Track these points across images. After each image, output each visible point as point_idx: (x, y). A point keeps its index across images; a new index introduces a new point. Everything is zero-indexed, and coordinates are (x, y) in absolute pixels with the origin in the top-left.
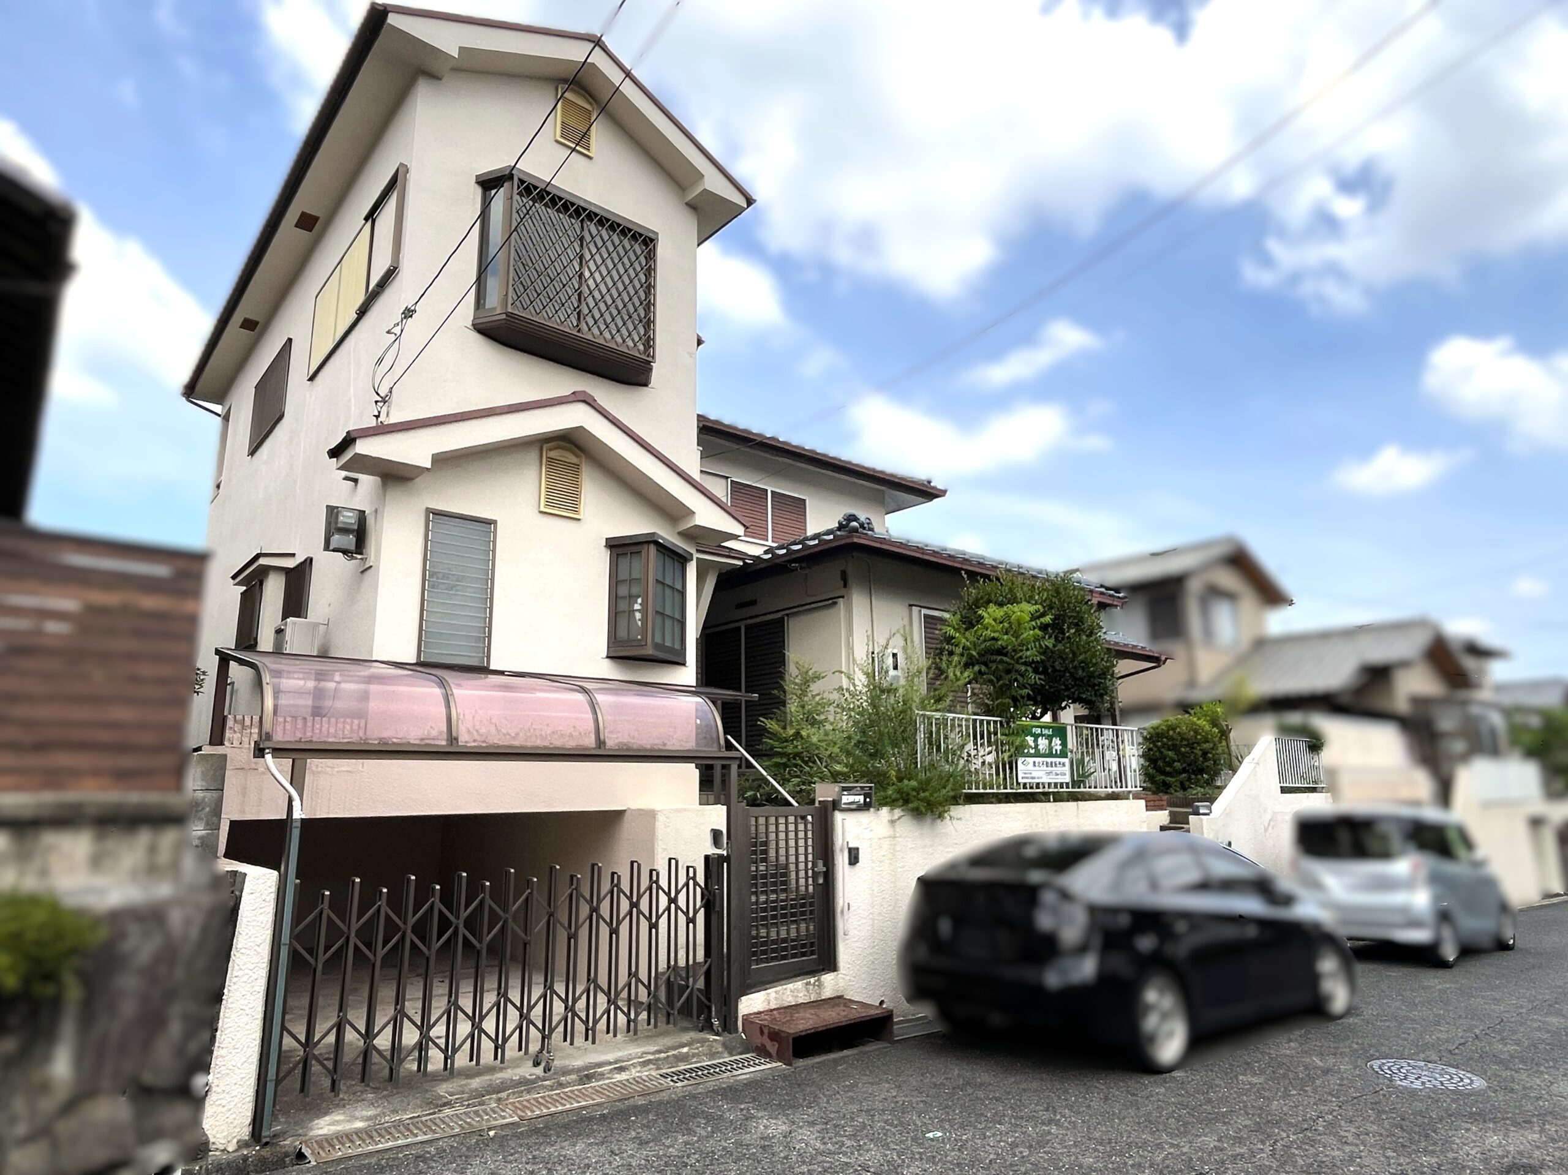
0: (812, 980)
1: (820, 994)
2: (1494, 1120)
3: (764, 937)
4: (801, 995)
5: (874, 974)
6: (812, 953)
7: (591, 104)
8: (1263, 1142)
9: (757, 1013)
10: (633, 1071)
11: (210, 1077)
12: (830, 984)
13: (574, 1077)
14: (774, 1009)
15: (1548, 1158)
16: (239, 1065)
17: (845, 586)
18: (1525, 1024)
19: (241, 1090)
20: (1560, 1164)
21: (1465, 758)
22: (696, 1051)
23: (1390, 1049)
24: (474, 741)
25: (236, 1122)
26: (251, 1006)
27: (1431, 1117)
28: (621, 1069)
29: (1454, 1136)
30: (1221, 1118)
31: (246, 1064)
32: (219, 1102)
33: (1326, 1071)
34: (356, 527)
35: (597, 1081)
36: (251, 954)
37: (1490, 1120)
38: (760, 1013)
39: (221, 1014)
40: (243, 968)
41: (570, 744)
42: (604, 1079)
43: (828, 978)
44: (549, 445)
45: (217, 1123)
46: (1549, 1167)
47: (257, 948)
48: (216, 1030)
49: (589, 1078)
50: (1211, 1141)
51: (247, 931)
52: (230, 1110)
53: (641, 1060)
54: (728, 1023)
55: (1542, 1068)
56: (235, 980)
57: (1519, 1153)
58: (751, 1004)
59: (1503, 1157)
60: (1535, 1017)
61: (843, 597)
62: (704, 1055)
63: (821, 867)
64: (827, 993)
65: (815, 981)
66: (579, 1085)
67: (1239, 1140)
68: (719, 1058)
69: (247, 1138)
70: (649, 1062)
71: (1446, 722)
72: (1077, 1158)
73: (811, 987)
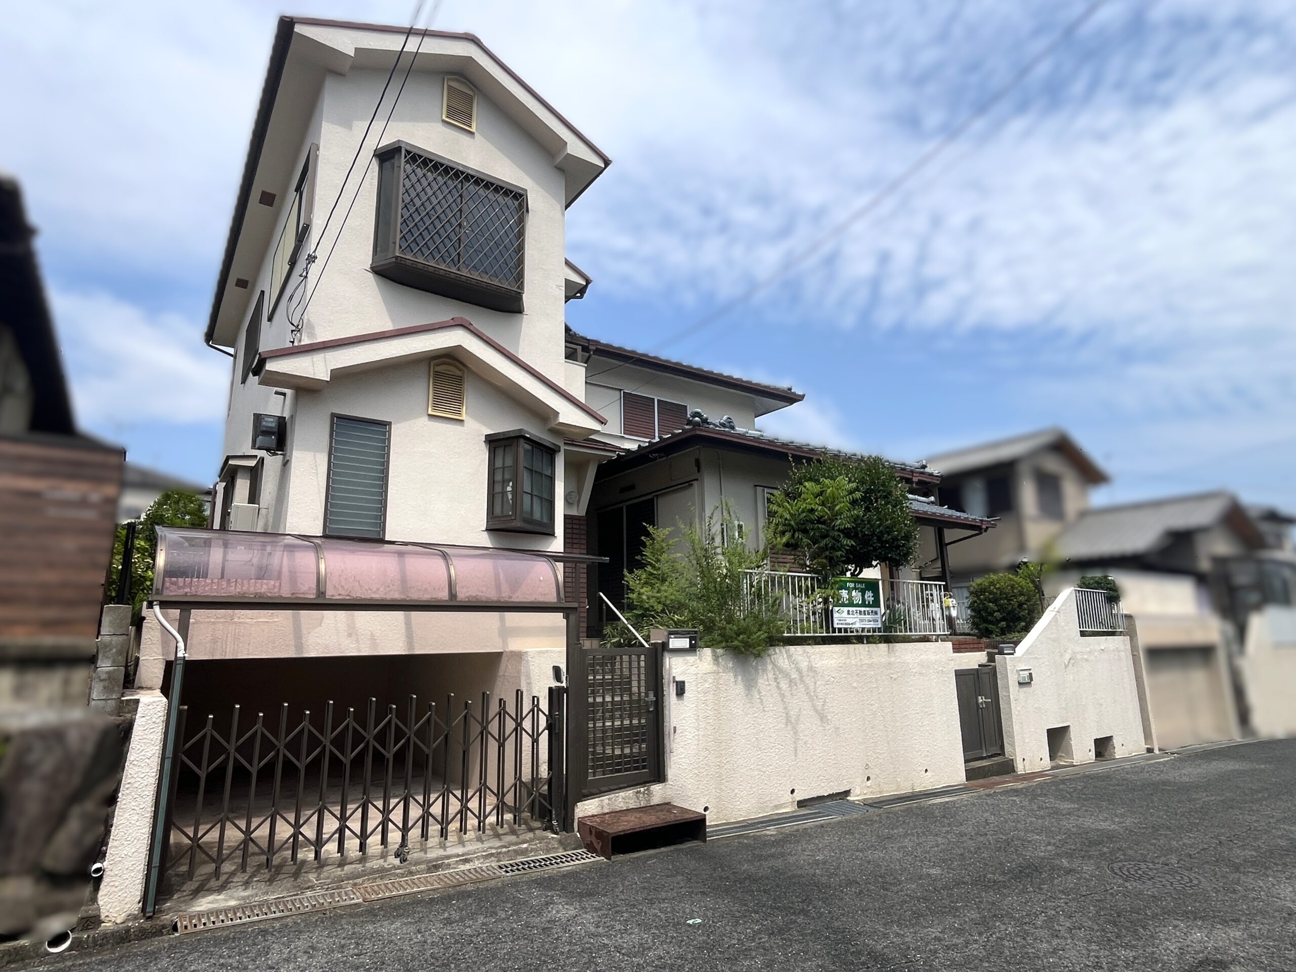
0: (642, 790)
1: (649, 800)
2: (1203, 919)
3: (599, 754)
4: (632, 801)
5: (699, 784)
6: (644, 767)
7: (472, 90)
8: (980, 934)
9: (589, 816)
10: (477, 862)
11: (105, 863)
12: (658, 792)
13: (423, 867)
14: (607, 813)
15: (1242, 955)
16: (129, 854)
17: (699, 471)
18: (1269, 832)
19: (132, 874)
20: (1252, 960)
21: (1258, 607)
22: (535, 847)
23: (1136, 852)
24: (340, 595)
25: (127, 899)
26: (141, 807)
27: (1146, 914)
28: (466, 861)
29: (1160, 932)
30: (953, 911)
31: (136, 854)
32: (112, 884)
33: (1069, 872)
34: (276, 430)
35: (443, 870)
36: (143, 765)
37: (1200, 918)
38: (593, 816)
39: (116, 813)
40: (135, 776)
41: (426, 597)
42: (449, 869)
43: (656, 788)
44: (436, 361)
45: (110, 900)
46: (1240, 963)
47: (147, 760)
48: (112, 826)
49: (436, 868)
50: (935, 932)
51: (139, 747)
52: (122, 889)
53: (484, 854)
54: (566, 824)
55: (1269, 872)
56: (127, 786)
57: (1216, 948)
58: (587, 808)
59: (1197, 953)
60: (1282, 826)
61: (697, 480)
62: (541, 850)
63: (652, 697)
64: (656, 800)
65: (645, 790)
66: (427, 873)
67: (960, 932)
68: (555, 853)
69: (136, 912)
70: (492, 855)
71: (1243, 577)
72: (808, 945)
73: (641, 795)
